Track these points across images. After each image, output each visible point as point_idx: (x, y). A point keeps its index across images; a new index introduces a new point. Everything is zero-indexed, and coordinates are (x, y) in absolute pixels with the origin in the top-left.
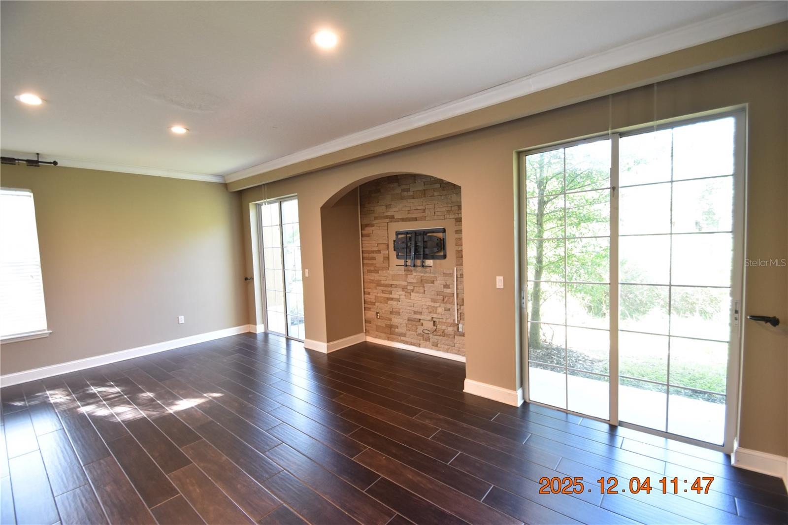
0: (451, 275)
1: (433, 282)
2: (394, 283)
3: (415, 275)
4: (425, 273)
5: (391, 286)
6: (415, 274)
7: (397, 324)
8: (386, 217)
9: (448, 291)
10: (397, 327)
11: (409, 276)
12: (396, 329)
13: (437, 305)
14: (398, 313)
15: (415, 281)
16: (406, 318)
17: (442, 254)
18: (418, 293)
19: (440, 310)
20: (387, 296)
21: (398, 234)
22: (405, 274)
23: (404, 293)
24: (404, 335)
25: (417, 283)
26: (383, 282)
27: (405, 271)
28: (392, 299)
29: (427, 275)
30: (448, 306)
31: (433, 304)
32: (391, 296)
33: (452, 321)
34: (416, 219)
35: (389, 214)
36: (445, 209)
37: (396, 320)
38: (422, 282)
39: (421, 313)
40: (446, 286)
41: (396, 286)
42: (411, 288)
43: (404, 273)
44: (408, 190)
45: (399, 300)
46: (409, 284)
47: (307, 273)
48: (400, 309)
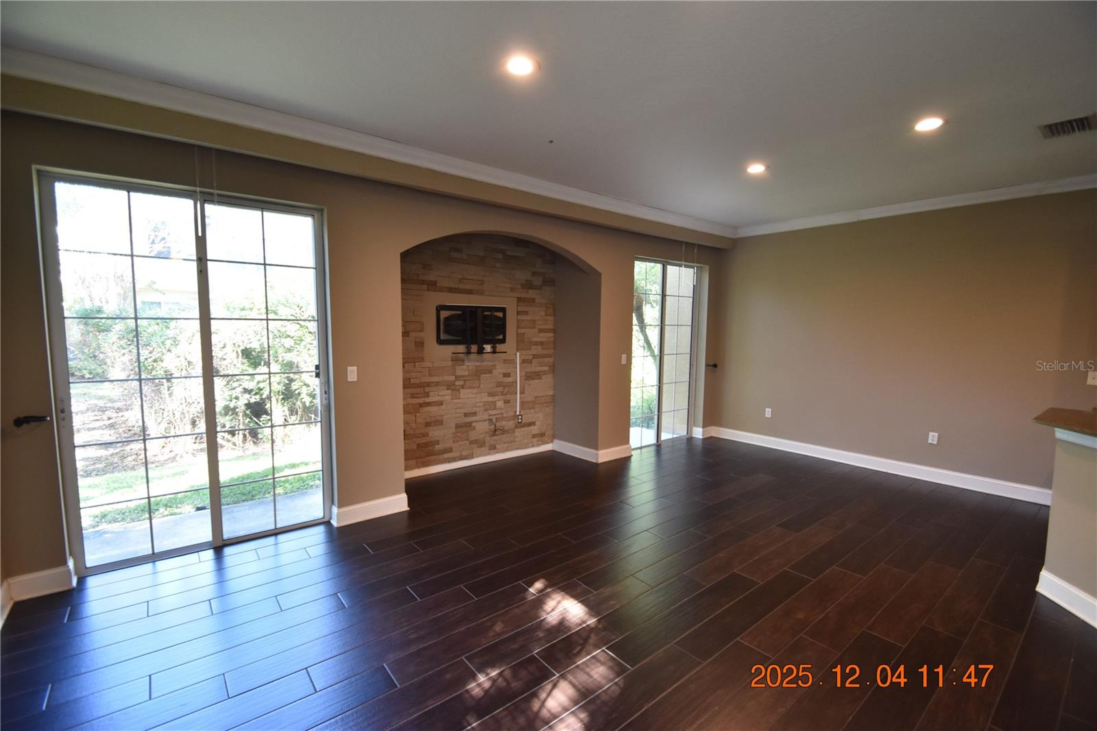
0: (513, 362)
1: (490, 372)
2: (435, 379)
3: (472, 363)
4: (483, 361)
5: (429, 384)
6: (468, 364)
7: (437, 439)
8: (423, 282)
9: (509, 380)
10: (438, 443)
11: (457, 367)
12: (437, 446)
13: (496, 398)
14: (439, 423)
15: (467, 373)
16: (454, 426)
17: (501, 337)
18: (471, 388)
19: (500, 404)
20: (421, 401)
21: (440, 308)
22: (453, 365)
23: (449, 392)
24: (450, 450)
25: (469, 375)
27: (452, 360)
28: (429, 404)
29: (485, 364)
30: (508, 397)
31: (491, 399)
32: (427, 400)
33: (512, 414)
34: (470, 292)
35: (431, 277)
36: (508, 285)
37: (435, 433)
38: (478, 374)
39: (475, 414)
40: (507, 375)
41: (437, 384)
42: (461, 383)
43: (450, 363)
44: (460, 251)
45: (440, 403)
46: (457, 378)
47: (352, 374)
48: (442, 416)
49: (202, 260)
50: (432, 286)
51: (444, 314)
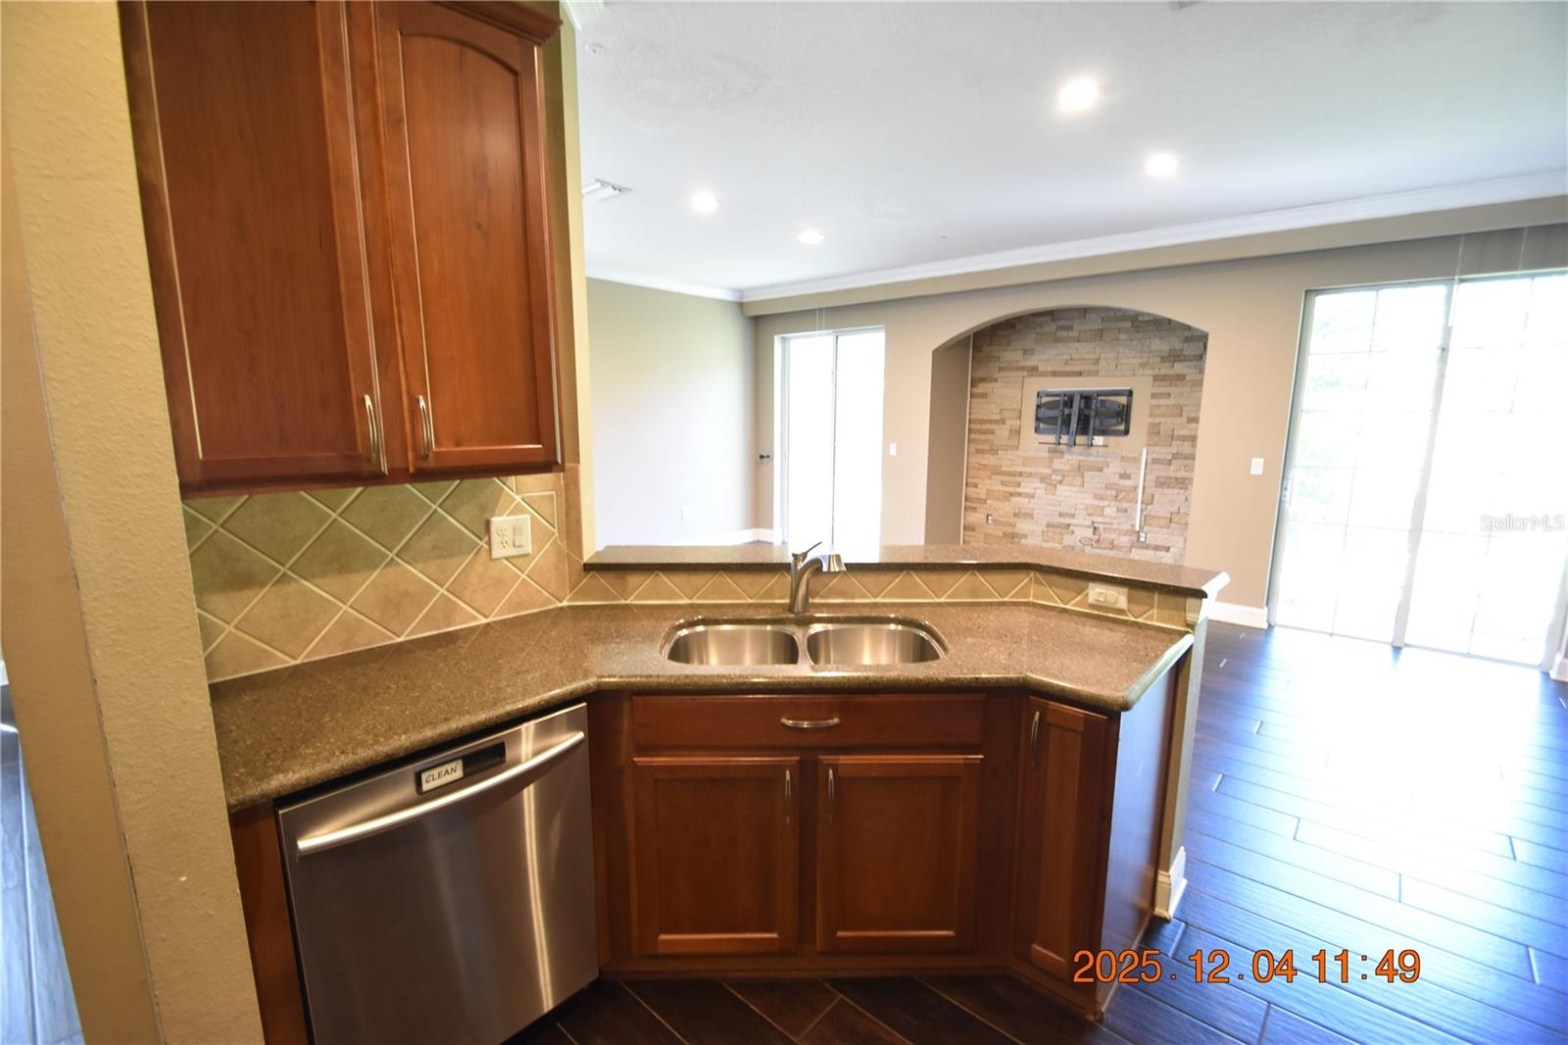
0: (1137, 460)
1: (1100, 470)
2: (1027, 470)
3: (1071, 458)
4: (1089, 455)
5: (1021, 474)
6: (1069, 457)
7: (1026, 532)
8: (1023, 368)
9: (1128, 483)
10: (1026, 537)
11: (1055, 460)
12: (1023, 541)
13: (1106, 503)
14: (1029, 516)
15: (1067, 467)
16: (1045, 524)
17: (1122, 427)
18: (1070, 485)
19: (1108, 511)
20: (1011, 489)
21: (1042, 395)
22: (1049, 457)
23: (1044, 485)
25: (1070, 471)
26: (1004, 469)
27: (1049, 451)
28: (1020, 494)
29: (1089, 459)
30: (1124, 505)
31: (1096, 502)
32: (1018, 490)
33: (1129, 527)
34: (1080, 374)
35: (1031, 362)
36: (1136, 361)
37: (1023, 526)
38: (1080, 470)
39: (1073, 516)
40: (1125, 476)
41: (1030, 475)
42: (1059, 478)
43: (1047, 455)
44: (1070, 328)
45: (1032, 496)
46: (1055, 471)
48: (1033, 510)
50: (1034, 370)
51: (1045, 400)
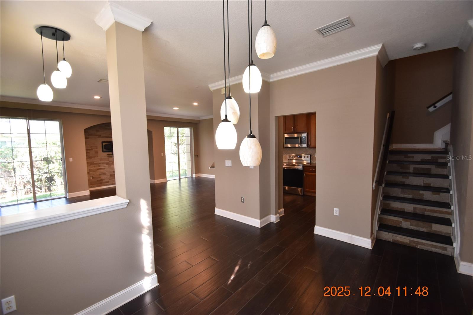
5: (100, 163)
8: (97, 135)
10: (104, 180)
11: (110, 158)
14: (104, 174)
20: (98, 168)
21: (103, 142)
23: (107, 165)
24: (109, 182)
26: (94, 163)
28: (101, 169)
32: (100, 168)
37: (103, 177)
41: (103, 163)
42: (111, 163)
43: (107, 157)
45: (104, 169)
46: (110, 161)
47: (71, 160)
48: (105, 172)
49: (29, 134)
50: (100, 136)
51: (104, 144)
